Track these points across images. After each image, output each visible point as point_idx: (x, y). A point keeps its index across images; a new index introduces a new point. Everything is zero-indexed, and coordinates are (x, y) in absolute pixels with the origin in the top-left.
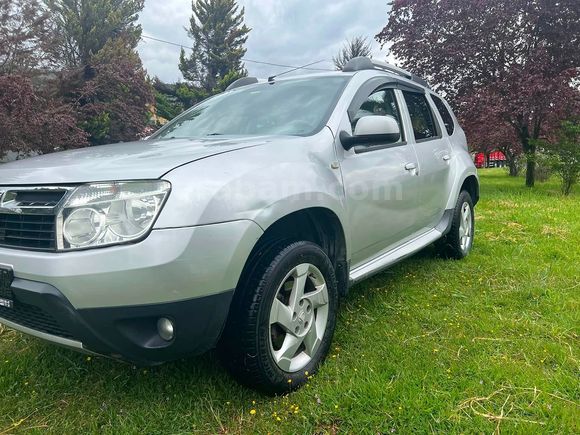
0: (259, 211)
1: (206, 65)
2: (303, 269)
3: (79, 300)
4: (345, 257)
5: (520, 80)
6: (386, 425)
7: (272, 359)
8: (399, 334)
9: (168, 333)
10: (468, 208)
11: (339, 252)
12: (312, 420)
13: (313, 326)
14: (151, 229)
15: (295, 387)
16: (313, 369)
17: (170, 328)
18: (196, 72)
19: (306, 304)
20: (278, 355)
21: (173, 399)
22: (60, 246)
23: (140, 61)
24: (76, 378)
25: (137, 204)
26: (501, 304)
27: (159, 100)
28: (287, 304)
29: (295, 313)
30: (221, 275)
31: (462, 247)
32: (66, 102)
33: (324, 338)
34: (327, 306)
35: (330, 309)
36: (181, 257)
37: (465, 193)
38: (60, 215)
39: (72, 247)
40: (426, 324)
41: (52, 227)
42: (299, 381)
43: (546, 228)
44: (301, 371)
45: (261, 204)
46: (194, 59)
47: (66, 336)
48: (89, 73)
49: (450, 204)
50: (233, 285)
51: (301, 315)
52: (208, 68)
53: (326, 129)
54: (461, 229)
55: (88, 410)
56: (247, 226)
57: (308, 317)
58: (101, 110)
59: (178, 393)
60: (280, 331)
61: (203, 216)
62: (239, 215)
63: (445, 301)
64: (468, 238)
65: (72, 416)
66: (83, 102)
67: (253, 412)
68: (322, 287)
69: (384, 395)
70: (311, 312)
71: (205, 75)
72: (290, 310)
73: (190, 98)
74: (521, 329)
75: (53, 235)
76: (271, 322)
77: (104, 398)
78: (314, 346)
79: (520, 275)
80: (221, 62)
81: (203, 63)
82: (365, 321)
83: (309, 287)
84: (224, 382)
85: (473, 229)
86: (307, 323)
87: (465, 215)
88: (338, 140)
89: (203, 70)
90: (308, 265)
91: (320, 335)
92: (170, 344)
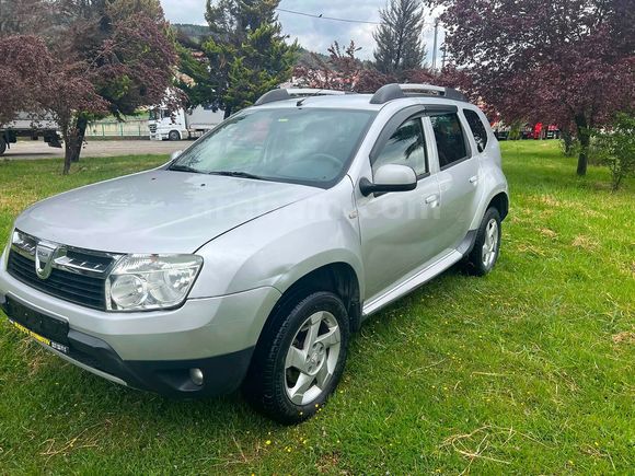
0: (278, 277)
1: (236, 15)
2: (317, 317)
3: (126, 354)
4: (358, 297)
5: (578, 63)
6: (378, 458)
7: (286, 396)
8: (406, 365)
9: (199, 379)
10: (494, 224)
11: (353, 293)
12: (317, 450)
13: (325, 364)
14: (186, 299)
15: (305, 418)
16: (323, 400)
17: (200, 375)
18: (224, 23)
19: (319, 346)
20: (292, 392)
21: (201, 424)
22: (109, 307)
23: (161, 11)
24: (117, 398)
25: (174, 272)
26: (507, 334)
27: (183, 56)
28: (301, 348)
29: (308, 356)
30: (244, 336)
31: (485, 263)
32: (82, 58)
33: (335, 372)
34: (339, 345)
35: (342, 347)
36: (212, 322)
37: (493, 210)
38: (108, 281)
39: (120, 309)
40: (433, 353)
41: (102, 288)
42: (310, 411)
43: (579, 240)
44: (312, 403)
45: (281, 270)
46: (222, 8)
47: (113, 374)
48: (105, 25)
49: (474, 225)
50: (254, 342)
51: (314, 357)
52: (238, 19)
53: (346, 178)
54: (485, 246)
55: (129, 431)
56: (267, 292)
57: (321, 357)
58: (120, 72)
59: (205, 419)
60: (295, 372)
61: (230, 285)
62: (260, 283)
63: (455, 328)
64: (493, 254)
65: (116, 436)
66: (100, 62)
67: (268, 442)
68: (334, 329)
69: (380, 430)
70: (323, 352)
71: (234, 28)
72: (304, 353)
73: (217, 54)
74: (519, 364)
75: (103, 296)
76: (286, 367)
77: (142, 420)
78: (325, 381)
79: (535, 299)
80: (252, 13)
81: (232, 12)
82: (377, 348)
83: (323, 329)
84: (245, 410)
85: (498, 245)
86: (319, 362)
87: (490, 232)
88: (357, 188)
89: (231, 22)
90: (322, 312)
91: (331, 371)
92: (200, 388)
